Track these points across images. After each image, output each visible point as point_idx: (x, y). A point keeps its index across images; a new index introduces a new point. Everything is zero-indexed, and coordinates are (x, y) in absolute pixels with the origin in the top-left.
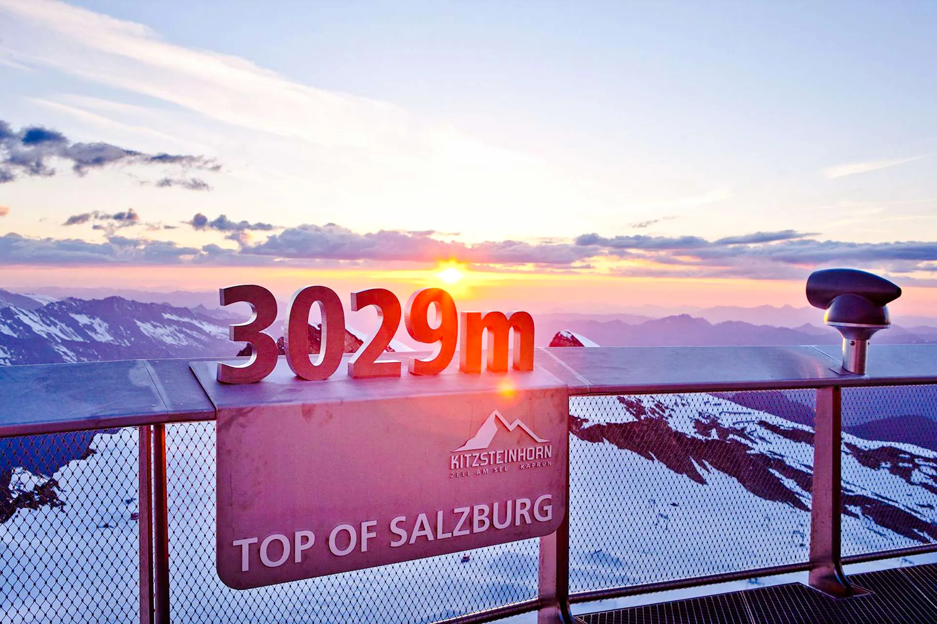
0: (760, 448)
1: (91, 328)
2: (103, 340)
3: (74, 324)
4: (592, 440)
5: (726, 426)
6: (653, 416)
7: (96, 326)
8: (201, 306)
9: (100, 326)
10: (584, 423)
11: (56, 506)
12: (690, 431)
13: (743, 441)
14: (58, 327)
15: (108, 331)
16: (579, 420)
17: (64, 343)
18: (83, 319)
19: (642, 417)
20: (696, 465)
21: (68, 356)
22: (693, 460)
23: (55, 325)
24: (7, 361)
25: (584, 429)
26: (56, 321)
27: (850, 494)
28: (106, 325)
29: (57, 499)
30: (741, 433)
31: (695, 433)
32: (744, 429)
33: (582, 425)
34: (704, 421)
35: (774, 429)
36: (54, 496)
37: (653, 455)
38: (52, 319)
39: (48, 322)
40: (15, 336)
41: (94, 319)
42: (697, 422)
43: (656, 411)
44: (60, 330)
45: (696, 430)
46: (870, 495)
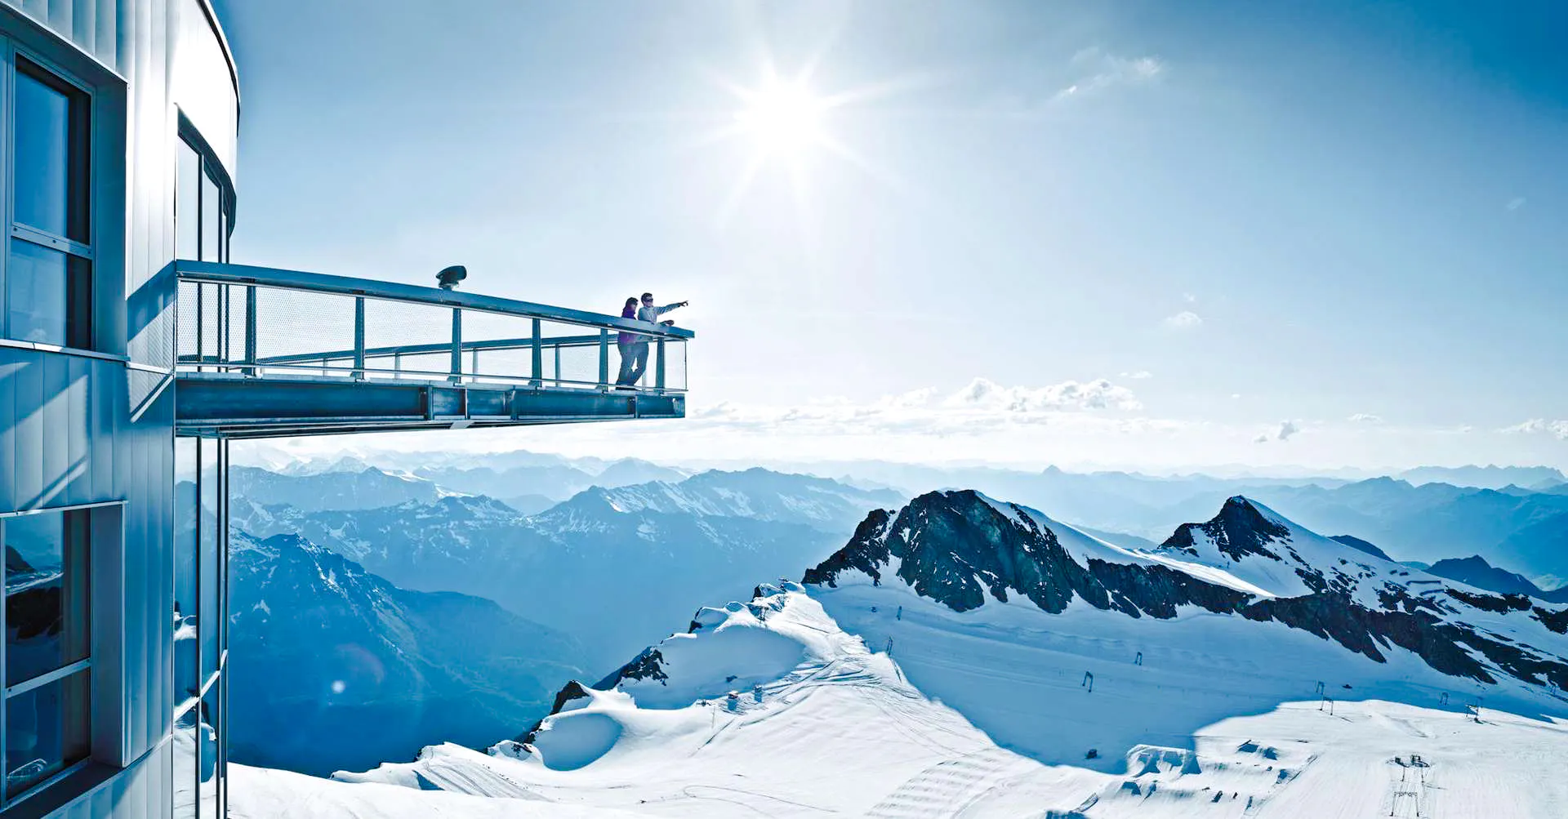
0: (1448, 619)
1: (732, 501)
2: (745, 515)
3: (717, 499)
4: (1259, 618)
5: (1413, 598)
6: (1334, 589)
7: (738, 500)
8: (848, 477)
9: (742, 499)
10: (1250, 600)
11: (658, 678)
12: (1373, 604)
13: (1430, 612)
14: (701, 500)
15: (750, 505)
16: (1244, 596)
17: (706, 518)
18: (725, 493)
19: (1323, 591)
20: (1375, 641)
21: (709, 531)
22: (1370, 635)
23: (698, 499)
24: (652, 537)
25: (1249, 606)
26: (699, 495)
27: (1539, 661)
28: (747, 498)
29: (660, 671)
30: (1429, 604)
31: (1380, 606)
32: (1432, 599)
33: (1248, 601)
34: (1389, 592)
35: (1464, 598)
36: (657, 667)
37: (1327, 633)
38: (695, 492)
39: (691, 496)
40: (660, 511)
41: (736, 492)
42: (1383, 594)
43: (1339, 585)
44: (703, 505)
45: (1381, 603)
46: (1557, 661)
